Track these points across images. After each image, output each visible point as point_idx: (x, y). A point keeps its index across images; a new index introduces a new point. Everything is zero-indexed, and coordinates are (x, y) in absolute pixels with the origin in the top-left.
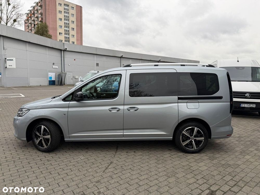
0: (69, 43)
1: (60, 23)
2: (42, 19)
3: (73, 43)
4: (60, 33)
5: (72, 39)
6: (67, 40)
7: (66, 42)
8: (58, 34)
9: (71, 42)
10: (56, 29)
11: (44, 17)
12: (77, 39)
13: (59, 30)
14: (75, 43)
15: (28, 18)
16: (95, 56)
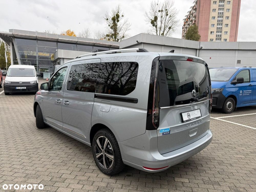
0: (220, 41)
1: (212, 21)
2: (195, 21)
3: (226, 40)
4: (211, 32)
5: (224, 37)
6: (219, 38)
7: (217, 41)
8: (210, 33)
9: (222, 40)
10: (207, 29)
11: (197, 19)
12: (230, 36)
13: (211, 29)
14: (228, 40)
15: (185, 24)
16: (237, 52)
